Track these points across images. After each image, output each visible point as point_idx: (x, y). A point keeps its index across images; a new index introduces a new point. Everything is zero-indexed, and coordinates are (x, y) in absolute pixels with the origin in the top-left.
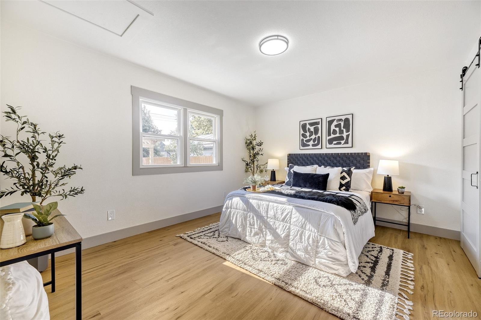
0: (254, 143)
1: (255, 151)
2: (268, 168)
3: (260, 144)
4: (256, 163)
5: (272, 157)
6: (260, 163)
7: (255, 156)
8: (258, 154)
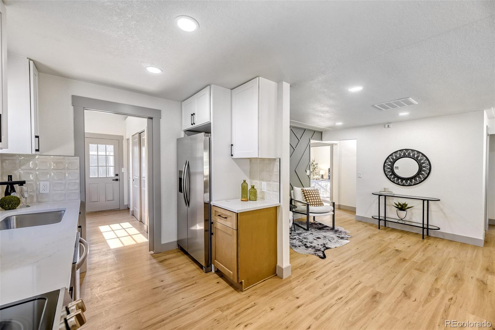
0: (314, 163)
1: (315, 167)
2: (320, 174)
3: (317, 164)
4: (315, 172)
5: (322, 170)
6: (317, 171)
7: (314, 169)
8: (316, 168)
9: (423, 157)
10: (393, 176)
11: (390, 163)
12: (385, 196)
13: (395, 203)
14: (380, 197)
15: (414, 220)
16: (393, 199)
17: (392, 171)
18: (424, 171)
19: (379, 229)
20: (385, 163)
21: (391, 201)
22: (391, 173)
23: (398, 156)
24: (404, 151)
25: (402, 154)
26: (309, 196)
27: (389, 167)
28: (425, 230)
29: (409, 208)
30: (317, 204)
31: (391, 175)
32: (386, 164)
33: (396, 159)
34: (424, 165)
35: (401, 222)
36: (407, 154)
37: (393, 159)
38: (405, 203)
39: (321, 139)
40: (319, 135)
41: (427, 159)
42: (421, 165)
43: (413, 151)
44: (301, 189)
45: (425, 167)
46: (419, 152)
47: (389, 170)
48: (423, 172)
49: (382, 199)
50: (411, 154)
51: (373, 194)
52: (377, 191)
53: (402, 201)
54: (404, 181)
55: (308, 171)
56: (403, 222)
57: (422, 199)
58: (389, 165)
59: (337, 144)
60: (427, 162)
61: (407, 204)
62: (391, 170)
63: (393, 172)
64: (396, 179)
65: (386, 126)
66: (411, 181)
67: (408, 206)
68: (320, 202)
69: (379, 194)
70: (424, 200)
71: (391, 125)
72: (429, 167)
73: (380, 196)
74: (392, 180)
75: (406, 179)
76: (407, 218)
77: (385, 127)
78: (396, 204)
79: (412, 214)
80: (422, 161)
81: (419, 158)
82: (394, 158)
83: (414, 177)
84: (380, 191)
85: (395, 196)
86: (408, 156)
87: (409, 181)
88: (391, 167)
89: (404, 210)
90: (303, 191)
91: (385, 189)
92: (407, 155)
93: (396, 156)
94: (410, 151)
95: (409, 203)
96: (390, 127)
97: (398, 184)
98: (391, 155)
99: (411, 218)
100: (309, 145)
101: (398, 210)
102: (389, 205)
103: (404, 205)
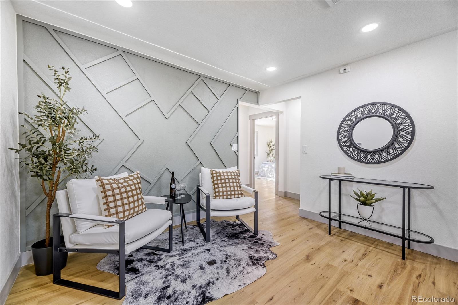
0: (272, 144)
1: (271, 148)
6: (274, 153)
8: (273, 149)
9: (400, 113)
10: (351, 149)
11: (347, 129)
12: (340, 181)
13: (354, 192)
14: (331, 182)
15: (385, 220)
16: (352, 186)
17: (350, 141)
18: (402, 137)
19: (330, 234)
20: (340, 128)
21: (349, 188)
22: (348, 144)
23: (359, 115)
24: (369, 106)
25: (366, 112)
26: (219, 181)
27: (345, 134)
28: (406, 242)
29: (377, 200)
30: (231, 195)
31: (349, 147)
32: (341, 131)
33: (357, 121)
34: (402, 127)
35: (363, 224)
36: (373, 111)
37: (351, 121)
38: (371, 191)
39: (258, 103)
40: (255, 96)
41: (408, 116)
42: (397, 128)
43: (383, 104)
44: (210, 171)
45: (403, 130)
46: (393, 106)
47: (346, 139)
48: (401, 140)
49: (335, 185)
50: (381, 111)
51: (321, 177)
52: (328, 173)
53: (366, 189)
54: (369, 156)
55: (233, 145)
56: (368, 225)
57: (401, 187)
58: (345, 131)
59: (283, 112)
60: (409, 121)
61: (374, 194)
62: (349, 138)
63: (351, 143)
64: (356, 152)
65: (342, 71)
66: (381, 156)
67: (376, 197)
68: (240, 191)
69: (330, 177)
70: (404, 188)
71: (348, 68)
72: (411, 129)
73: (330, 180)
74: (350, 154)
75: (372, 152)
76: (374, 218)
77: (340, 73)
78: (357, 194)
79: (382, 210)
80: (399, 121)
81: (394, 116)
82: (354, 119)
83: (385, 149)
84: (332, 173)
85: (355, 180)
86: (375, 115)
87: (377, 156)
88: (349, 134)
89: (370, 205)
90: (212, 174)
91: (339, 168)
92: (373, 113)
93: (356, 117)
94: (378, 105)
95: (378, 192)
96: (347, 70)
97: (360, 161)
98: (349, 115)
99: (380, 217)
100: (236, 108)
101: (358, 205)
102: (346, 195)
103: (369, 197)
